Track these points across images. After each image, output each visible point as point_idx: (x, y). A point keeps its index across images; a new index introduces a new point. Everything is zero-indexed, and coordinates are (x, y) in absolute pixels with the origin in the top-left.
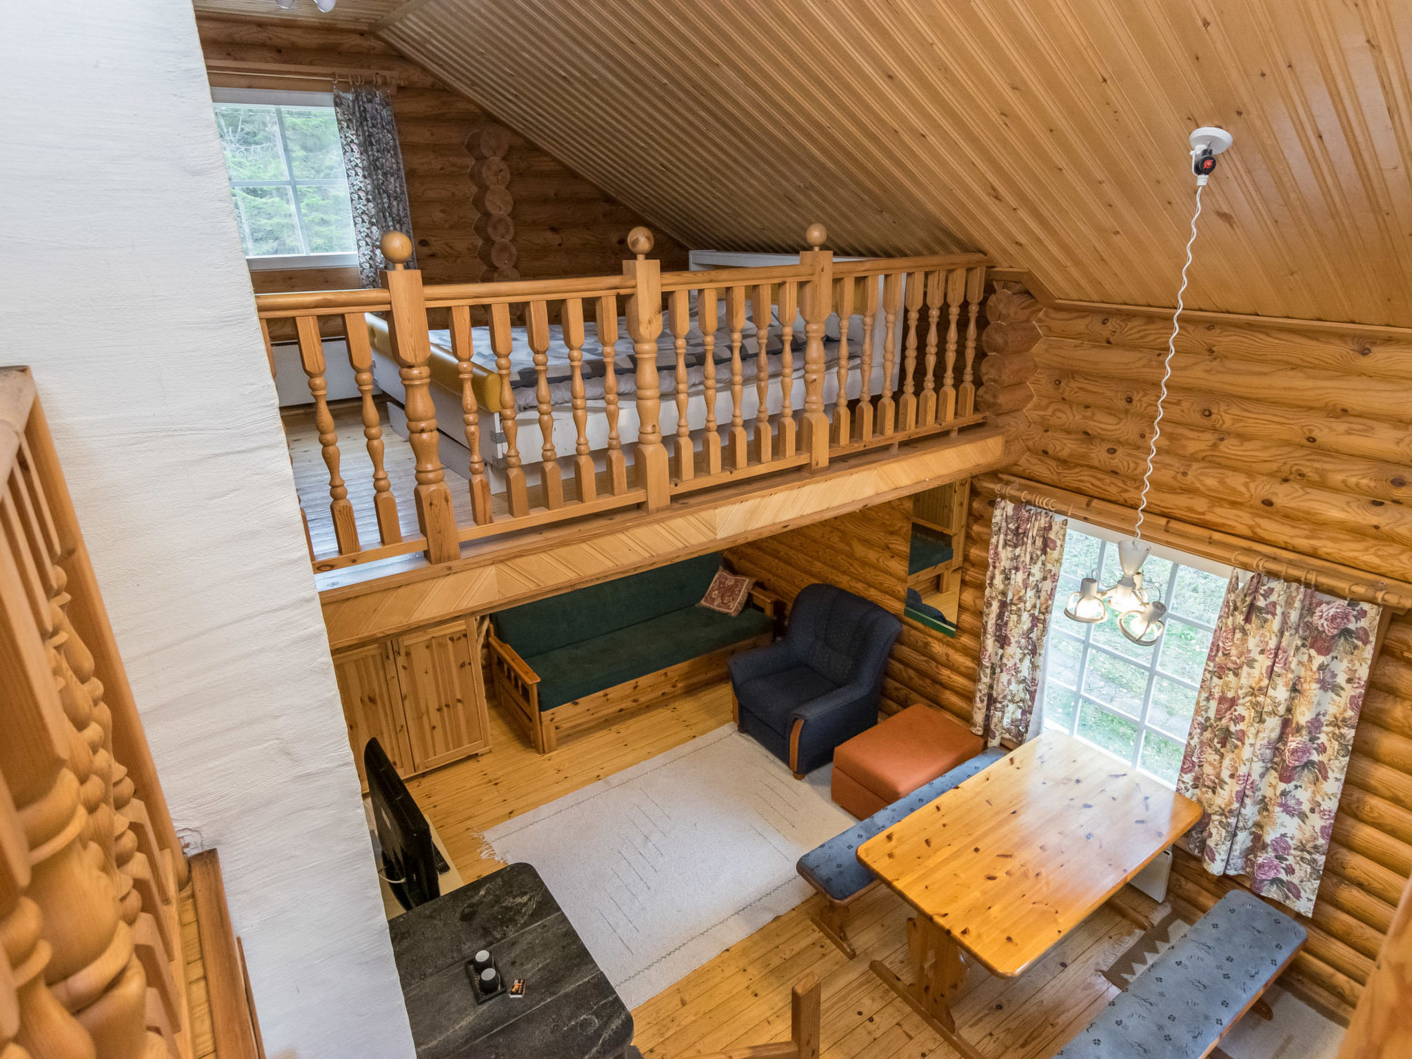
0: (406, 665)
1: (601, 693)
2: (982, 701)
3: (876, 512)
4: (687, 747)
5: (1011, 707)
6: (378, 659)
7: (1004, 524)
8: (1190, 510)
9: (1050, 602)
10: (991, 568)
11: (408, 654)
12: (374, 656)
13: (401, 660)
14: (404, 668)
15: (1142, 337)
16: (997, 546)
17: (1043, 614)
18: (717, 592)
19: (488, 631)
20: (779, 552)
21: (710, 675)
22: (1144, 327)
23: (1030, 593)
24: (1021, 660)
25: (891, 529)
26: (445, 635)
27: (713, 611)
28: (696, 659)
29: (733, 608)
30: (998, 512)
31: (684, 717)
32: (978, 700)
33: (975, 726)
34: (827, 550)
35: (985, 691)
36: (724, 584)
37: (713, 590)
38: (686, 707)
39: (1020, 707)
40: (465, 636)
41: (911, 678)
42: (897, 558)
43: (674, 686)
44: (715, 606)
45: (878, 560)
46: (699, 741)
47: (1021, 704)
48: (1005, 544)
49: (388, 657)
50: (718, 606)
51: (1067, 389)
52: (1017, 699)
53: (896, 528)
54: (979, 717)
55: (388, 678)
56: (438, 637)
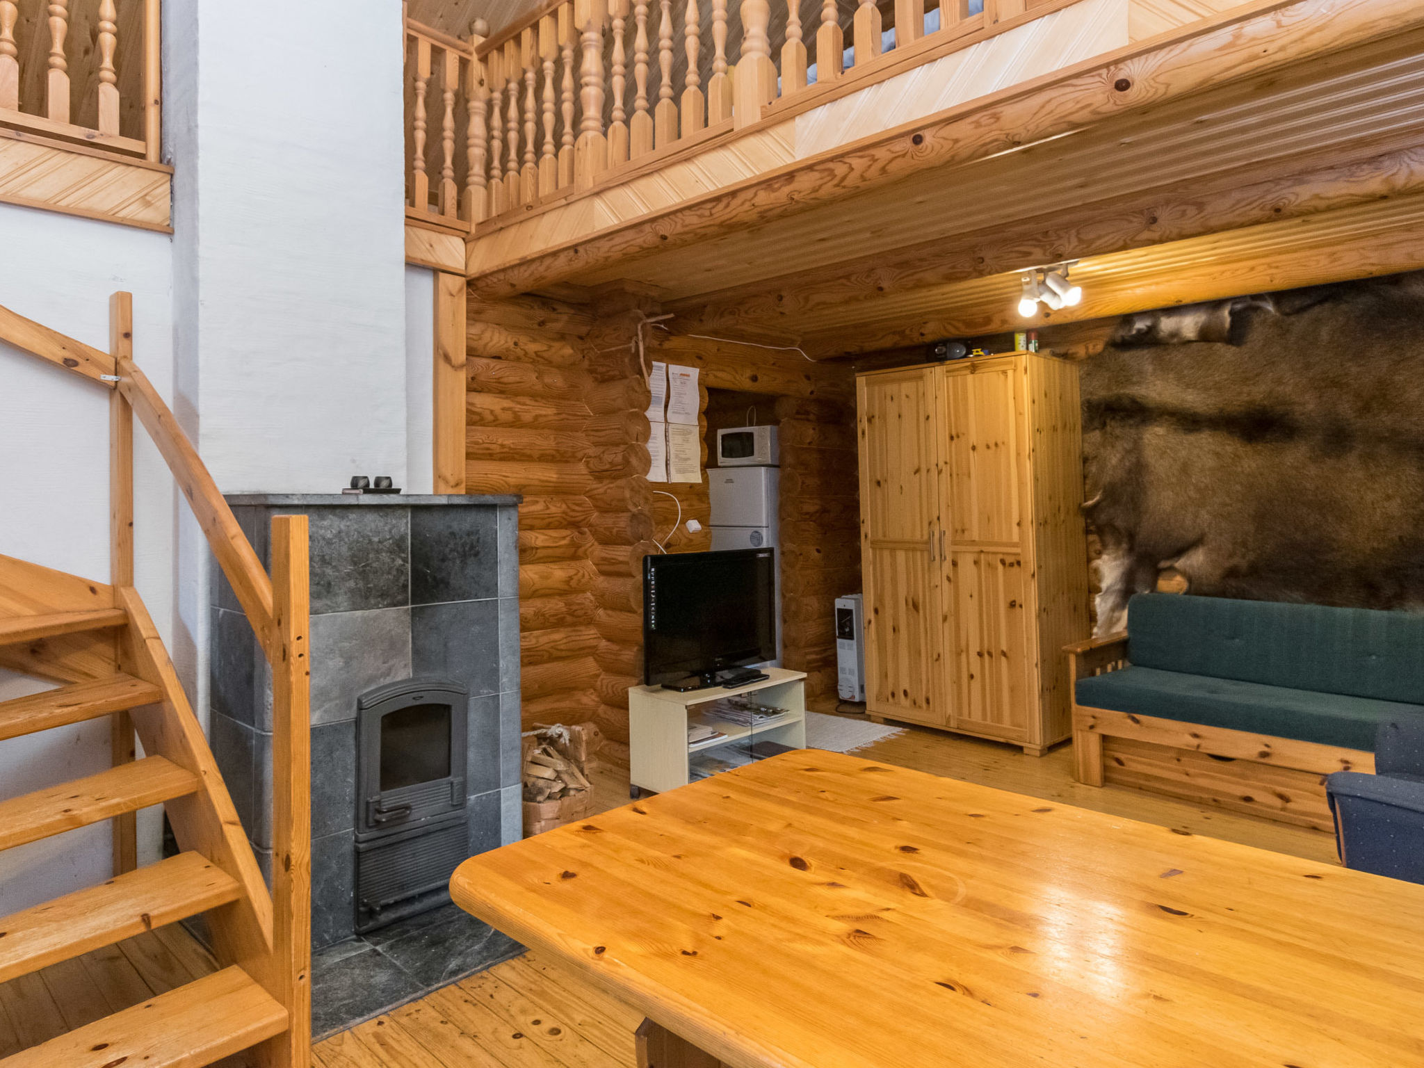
0: (951, 576)
13: (947, 568)
14: (949, 579)
26: (996, 553)
40: (1018, 563)
56: (988, 553)
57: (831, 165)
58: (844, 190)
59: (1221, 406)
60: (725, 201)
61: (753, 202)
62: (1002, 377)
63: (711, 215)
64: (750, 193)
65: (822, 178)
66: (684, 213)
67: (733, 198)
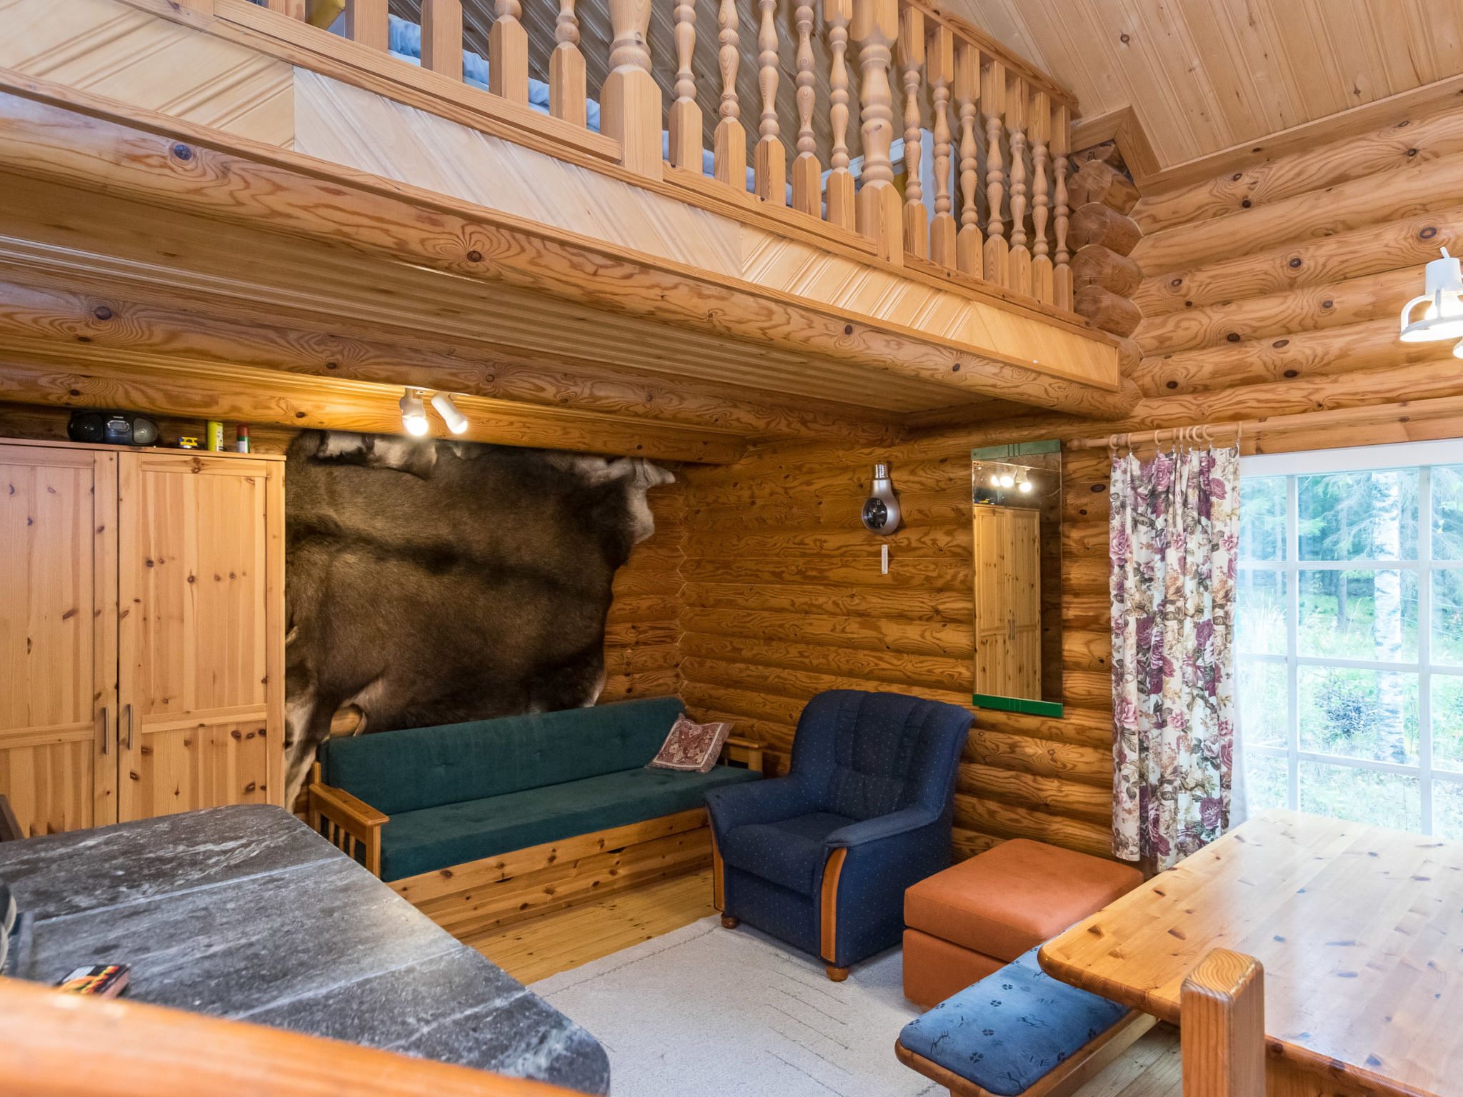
0: (139, 772)
1: (492, 861)
2: (1132, 797)
3: (914, 566)
4: (641, 950)
5: (1184, 798)
6: (85, 750)
7: (1129, 492)
8: (1434, 378)
9: (1231, 582)
10: (1116, 569)
11: (146, 751)
12: (76, 744)
13: (131, 759)
14: (134, 776)
15: (1299, 174)
16: (1123, 531)
17: (1222, 606)
18: (676, 746)
19: (310, 775)
20: (766, 678)
21: (670, 859)
22: (1300, 160)
23: (1190, 585)
24: (1190, 706)
25: (940, 583)
26: (225, 725)
27: (672, 770)
28: (650, 822)
29: (703, 760)
30: (1117, 475)
31: (631, 916)
32: (1124, 796)
33: (1126, 846)
34: (840, 651)
35: (1135, 778)
36: (687, 734)
37: (670, 744)
38: (633, 904)
39: (1197, 799)
40: (263, 732)
41: (992, 813)
42: (951, 626)
43: (613, 873)
44: (674, 764)
45: (923, 636)
46: (656, 942)
47: (1198, 792)
48: (1135, 523)
49: (104, 750)
50: (680, 762)
51: (1192, 285)
52: (1191, 782)
53: (949, 577)
54: (1129, 827)
55: (98, 791)
56: (211, 726)
57: (773, 306)
58: (763, 337)
59: (409, 536)
60: (628, 269)
61: (666, 293)
62: (246, 485)
63: (595, 274)
64: (670, 280)
65: (757, 314)
66: (548, 244)
67: (641, 272)
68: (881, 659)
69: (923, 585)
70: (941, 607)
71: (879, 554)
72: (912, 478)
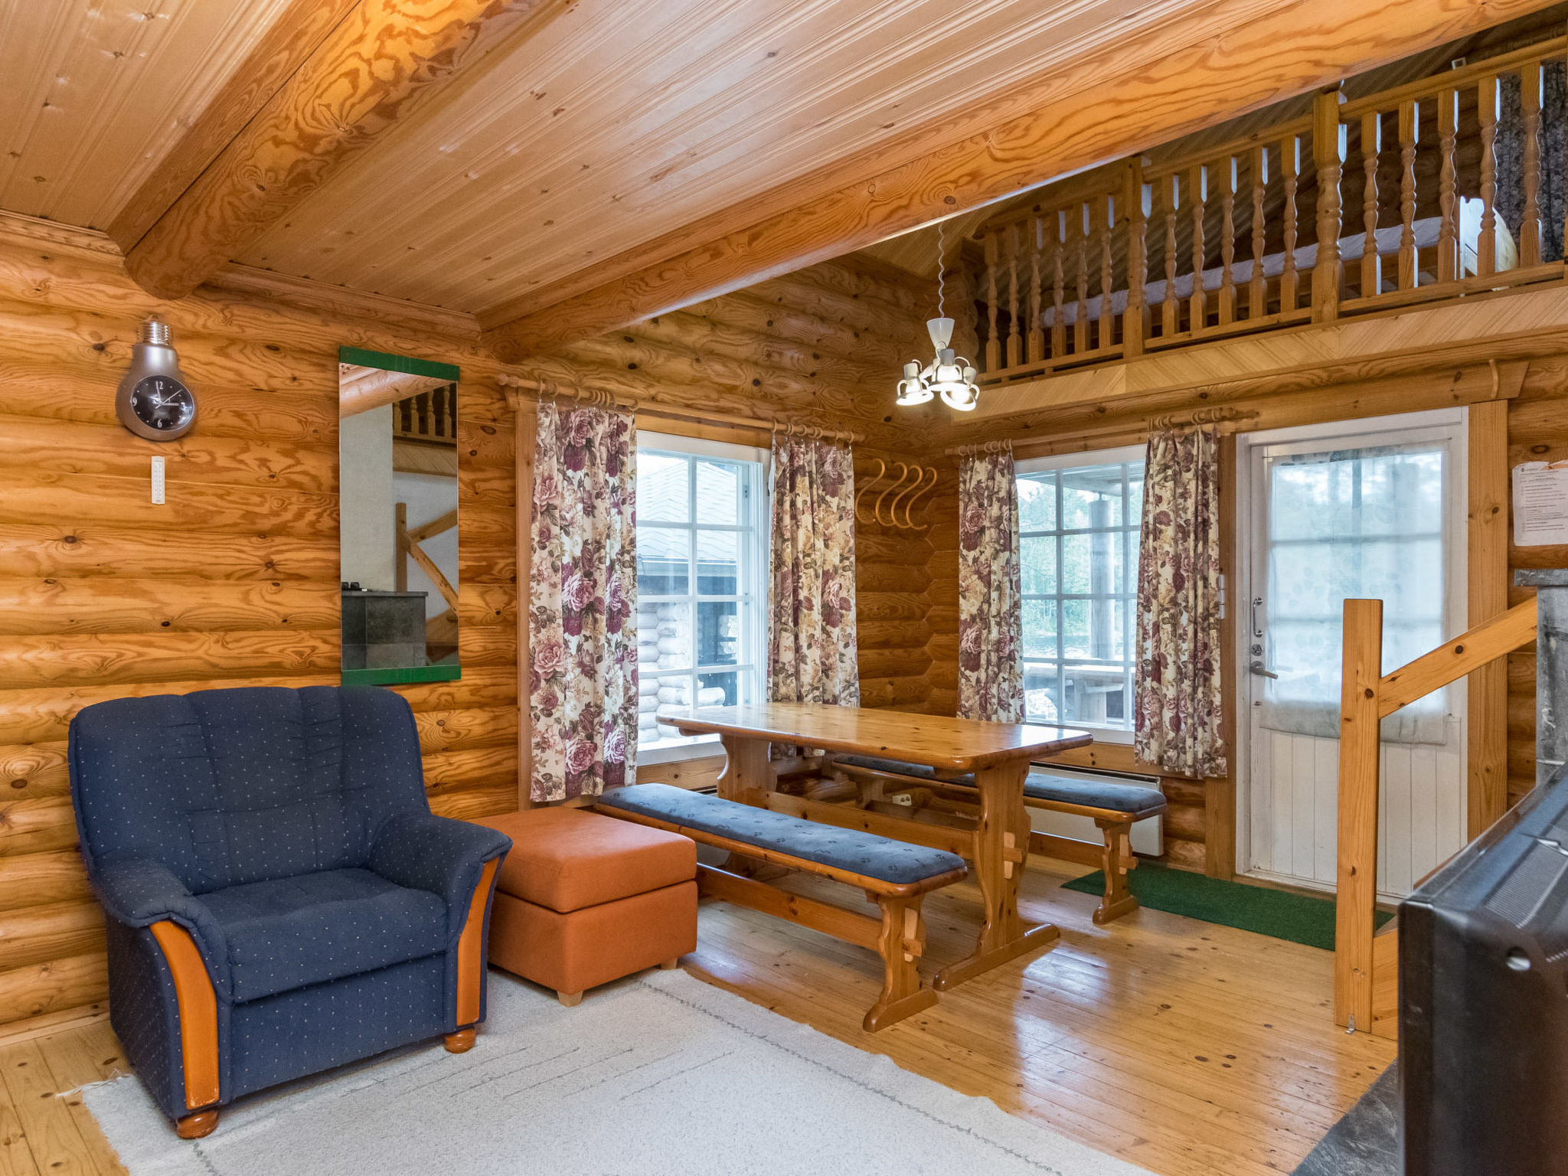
3: (220, 496)
17: (628, 552)
25: (272, 524)
53: (286, 516)
54: (561, 768)
68: (150, 645)
69: (235, 525)
70: (276, 558)
71: (147, 472)
72: (220, 360)
